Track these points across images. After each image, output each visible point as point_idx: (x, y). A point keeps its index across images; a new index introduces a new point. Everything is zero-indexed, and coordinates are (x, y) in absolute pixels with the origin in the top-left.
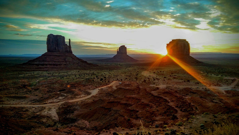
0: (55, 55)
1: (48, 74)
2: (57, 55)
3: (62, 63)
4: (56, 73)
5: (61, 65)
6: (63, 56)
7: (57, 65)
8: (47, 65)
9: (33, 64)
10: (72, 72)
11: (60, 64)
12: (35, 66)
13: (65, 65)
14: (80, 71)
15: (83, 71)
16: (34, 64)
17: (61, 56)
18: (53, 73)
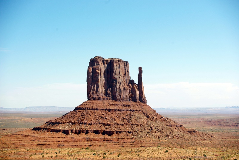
0: (106, 110)
1: (94, 154)
2: (111, 108)
3: (122, 128)
4: (111, 154)
5: (120, 132)
6: (123, 110)
7: (110, 133)
8: (87, 132)
9: (57, 131)
10: (150, 151)
11: (117, 132)
12: (60, 134)
13: (130, 132)
14: (170, 151)
15: (177, 150)
16: (59, 131)
17: (120, 111)
18: (105, 154)
